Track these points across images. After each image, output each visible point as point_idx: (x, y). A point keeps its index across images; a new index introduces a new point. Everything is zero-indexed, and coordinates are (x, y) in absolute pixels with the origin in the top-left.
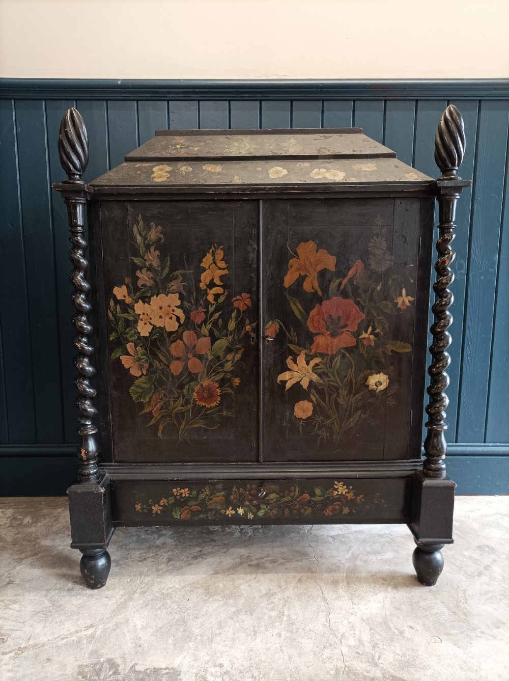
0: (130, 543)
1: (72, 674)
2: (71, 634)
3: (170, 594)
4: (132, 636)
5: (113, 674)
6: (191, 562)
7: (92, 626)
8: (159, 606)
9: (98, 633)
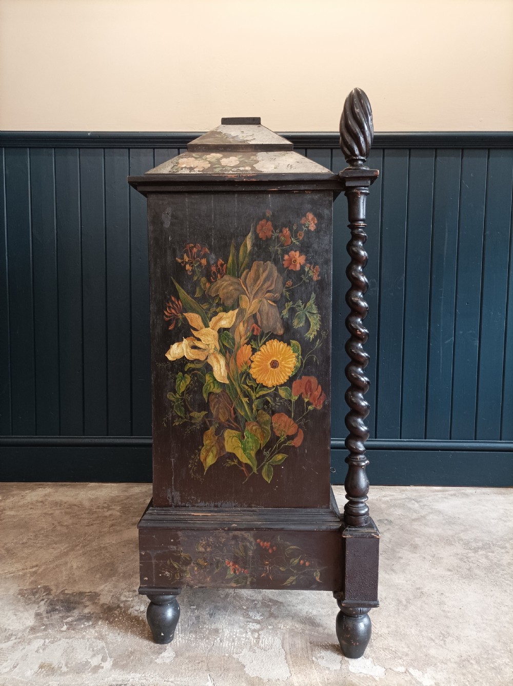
0: (82, 514)
1: (14, 594)
2: (18, 570)
3: (107, 547)
4: (68, 573)
5: (46, 594)
6: (130, 527)
7: (37, 566)
8: (95, 554)
9: (40, 570)
